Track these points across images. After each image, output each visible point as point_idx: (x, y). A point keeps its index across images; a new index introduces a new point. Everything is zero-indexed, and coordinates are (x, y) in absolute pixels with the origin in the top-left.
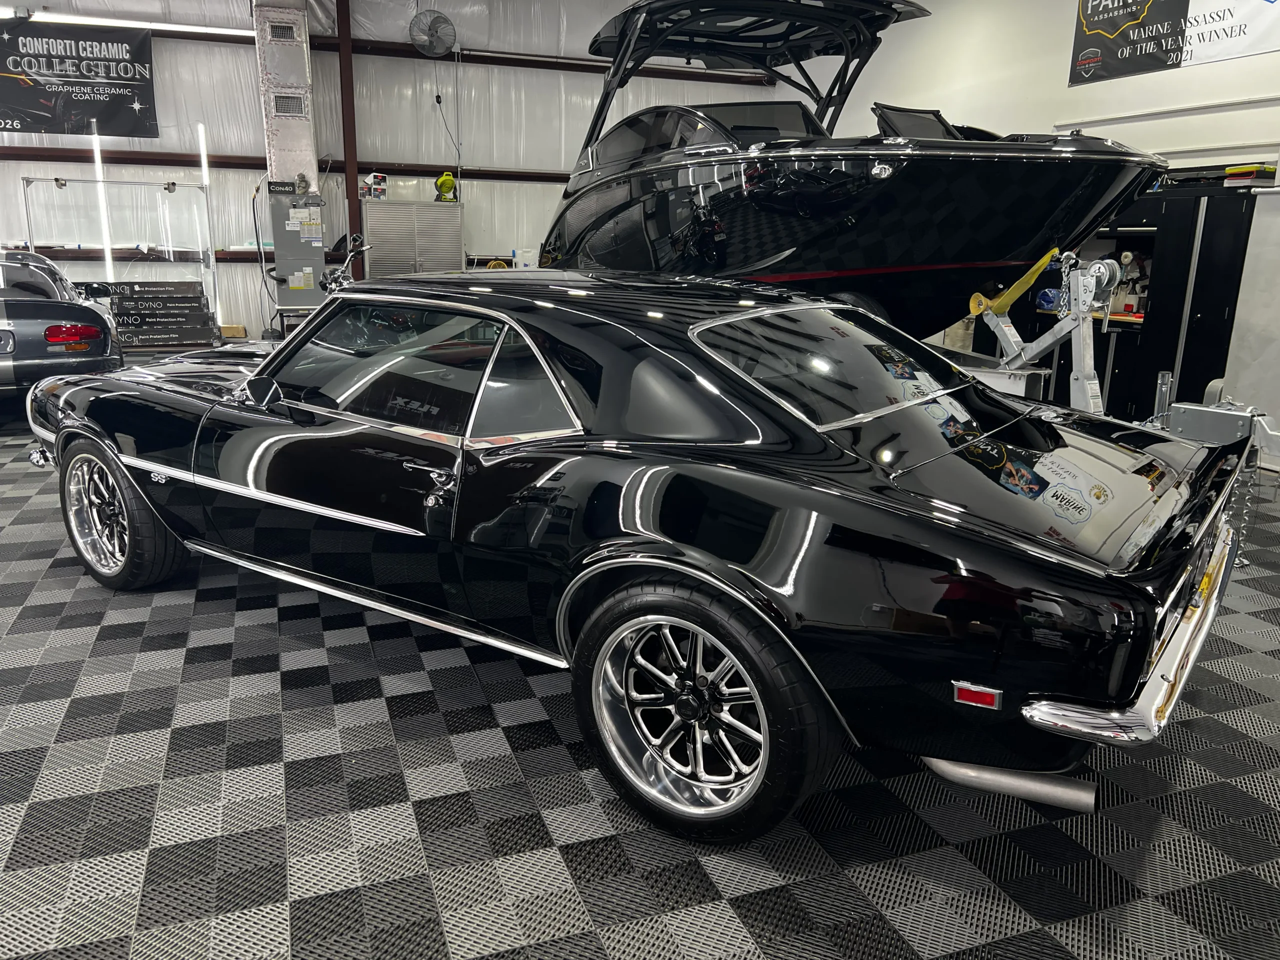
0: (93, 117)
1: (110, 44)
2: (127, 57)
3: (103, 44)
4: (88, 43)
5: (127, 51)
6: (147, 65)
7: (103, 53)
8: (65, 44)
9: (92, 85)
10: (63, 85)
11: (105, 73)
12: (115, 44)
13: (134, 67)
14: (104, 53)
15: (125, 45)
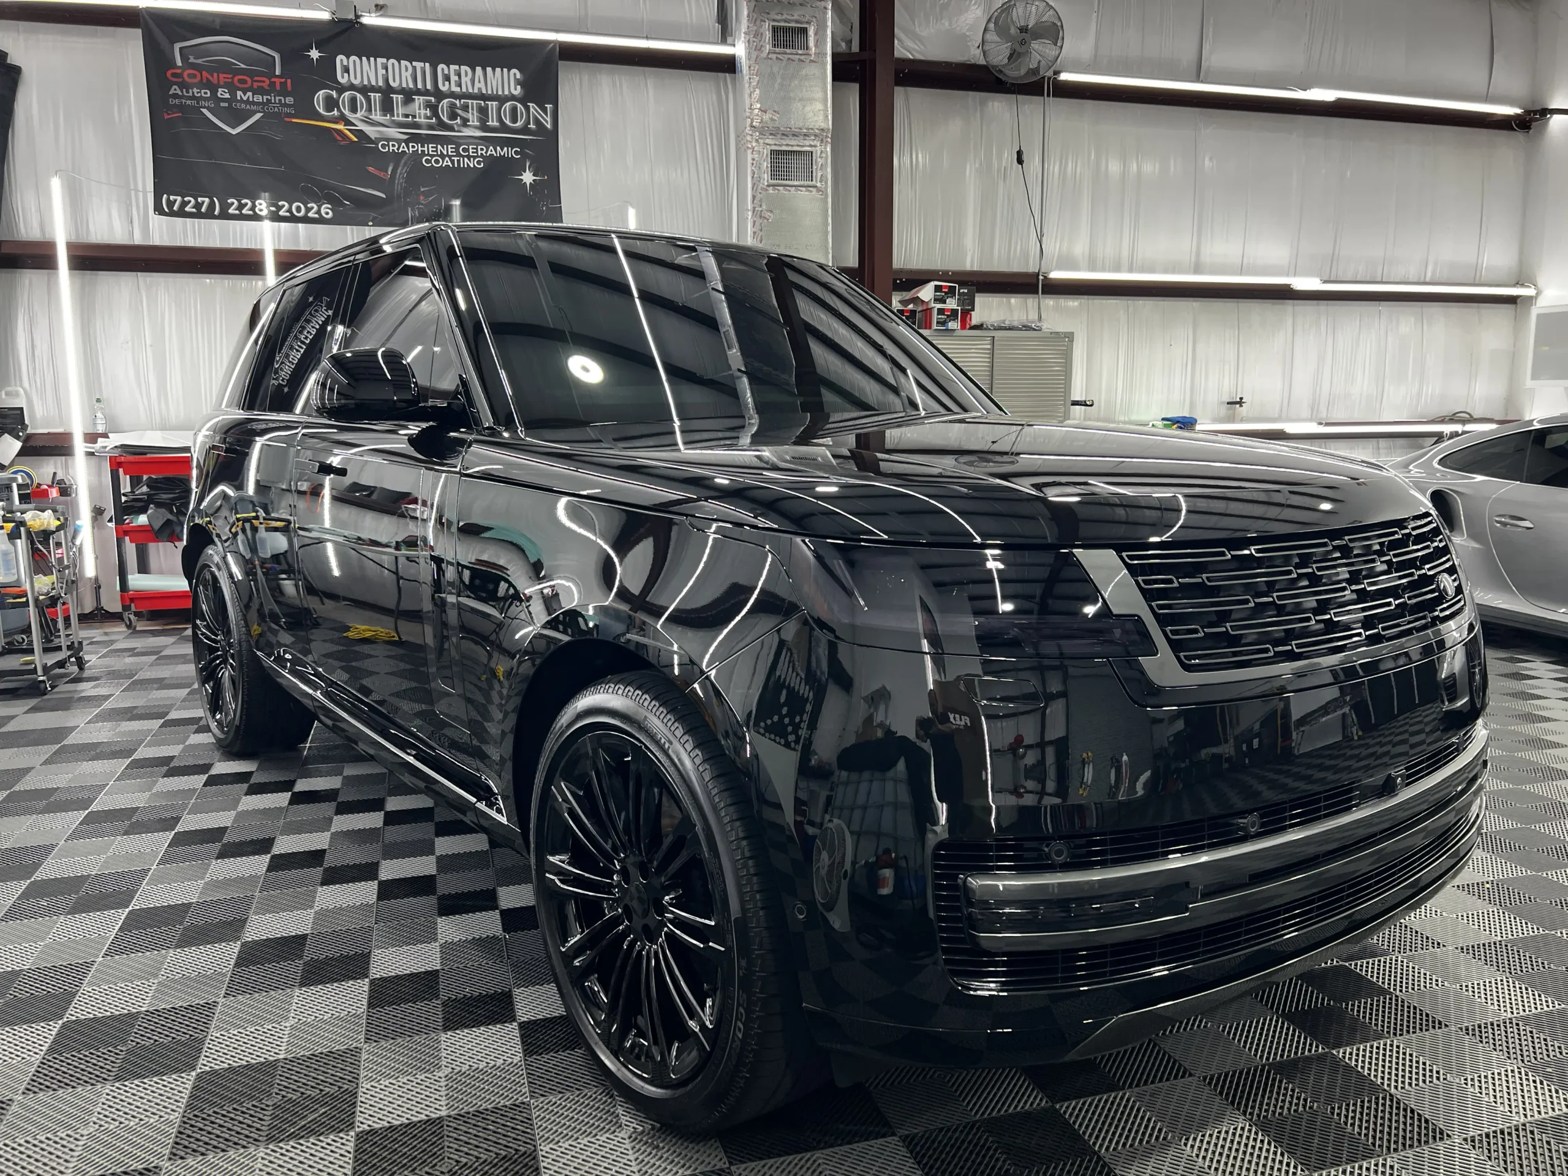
0: (456, 198)
1: (489, 70)
2: (517, 91)
3: (479, 69)
4: (453, 67)
5: (518, 82)
6: (549, 106)
7: (477, 85)
8: (414, 68)
9: (456, 142)
10: (407, 142)
11: (480, 120)
12: (498, 70)
13: (527, 109)
14: (479, 85)
15: (514, 71)
